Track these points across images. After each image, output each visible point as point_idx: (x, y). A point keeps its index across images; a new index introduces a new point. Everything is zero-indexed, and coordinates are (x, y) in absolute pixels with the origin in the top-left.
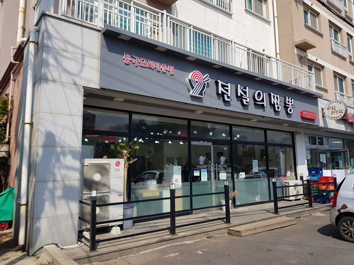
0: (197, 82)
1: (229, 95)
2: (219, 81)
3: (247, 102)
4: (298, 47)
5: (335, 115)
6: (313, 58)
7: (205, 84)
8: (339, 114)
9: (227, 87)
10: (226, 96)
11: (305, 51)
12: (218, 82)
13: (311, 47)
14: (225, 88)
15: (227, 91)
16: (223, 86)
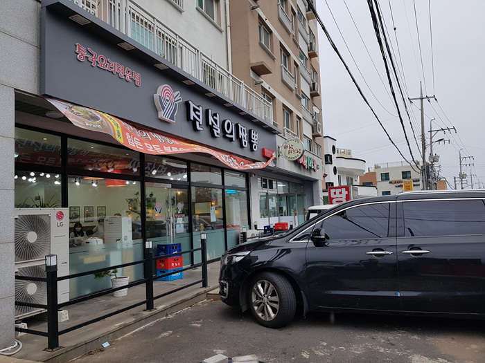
0: (168, 101)
1: (201, 123)
2: (190, 102)
3: (218, 134)
4: (254, 69)
5: (292, 155)
6: (266, 86)
7: (176, 104)
8: (296, 154)
9: (199, 111)
10: (197, 123)
11: (259, 75)
12: (189, 104)
13: (267, 72)
14: (197, 113)
15: (199, 116)
16: (195, 110)
